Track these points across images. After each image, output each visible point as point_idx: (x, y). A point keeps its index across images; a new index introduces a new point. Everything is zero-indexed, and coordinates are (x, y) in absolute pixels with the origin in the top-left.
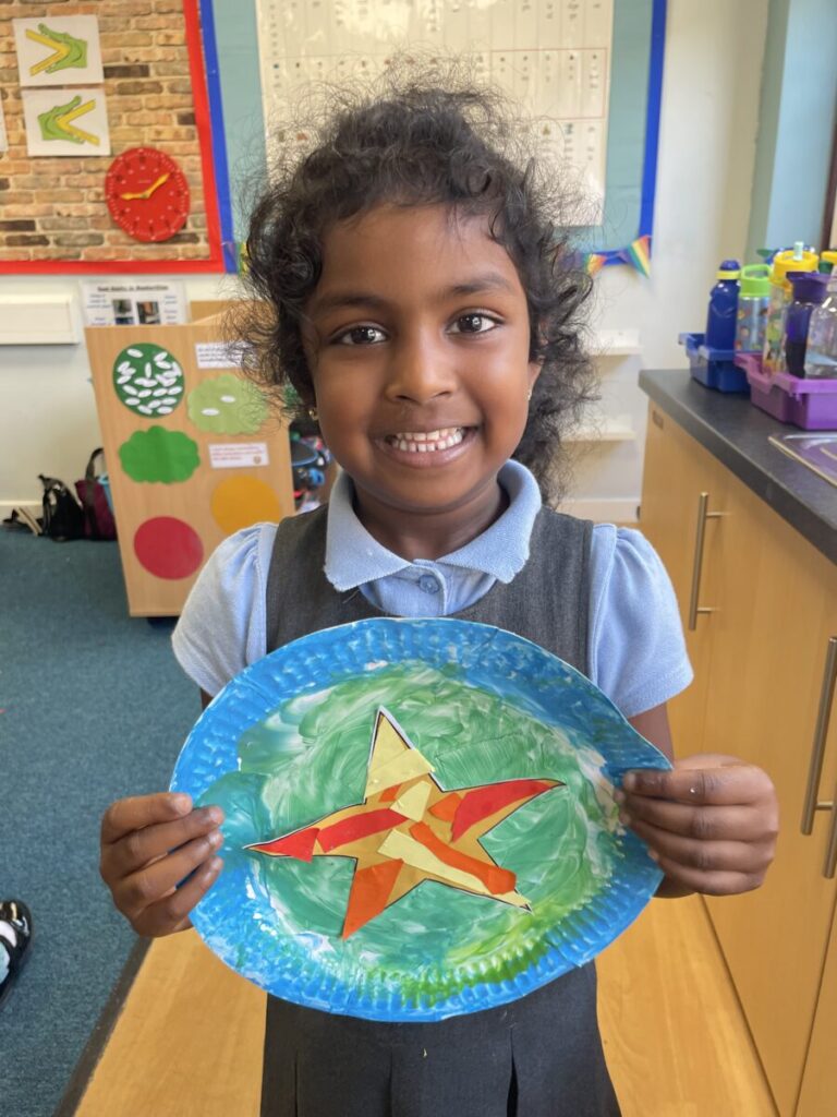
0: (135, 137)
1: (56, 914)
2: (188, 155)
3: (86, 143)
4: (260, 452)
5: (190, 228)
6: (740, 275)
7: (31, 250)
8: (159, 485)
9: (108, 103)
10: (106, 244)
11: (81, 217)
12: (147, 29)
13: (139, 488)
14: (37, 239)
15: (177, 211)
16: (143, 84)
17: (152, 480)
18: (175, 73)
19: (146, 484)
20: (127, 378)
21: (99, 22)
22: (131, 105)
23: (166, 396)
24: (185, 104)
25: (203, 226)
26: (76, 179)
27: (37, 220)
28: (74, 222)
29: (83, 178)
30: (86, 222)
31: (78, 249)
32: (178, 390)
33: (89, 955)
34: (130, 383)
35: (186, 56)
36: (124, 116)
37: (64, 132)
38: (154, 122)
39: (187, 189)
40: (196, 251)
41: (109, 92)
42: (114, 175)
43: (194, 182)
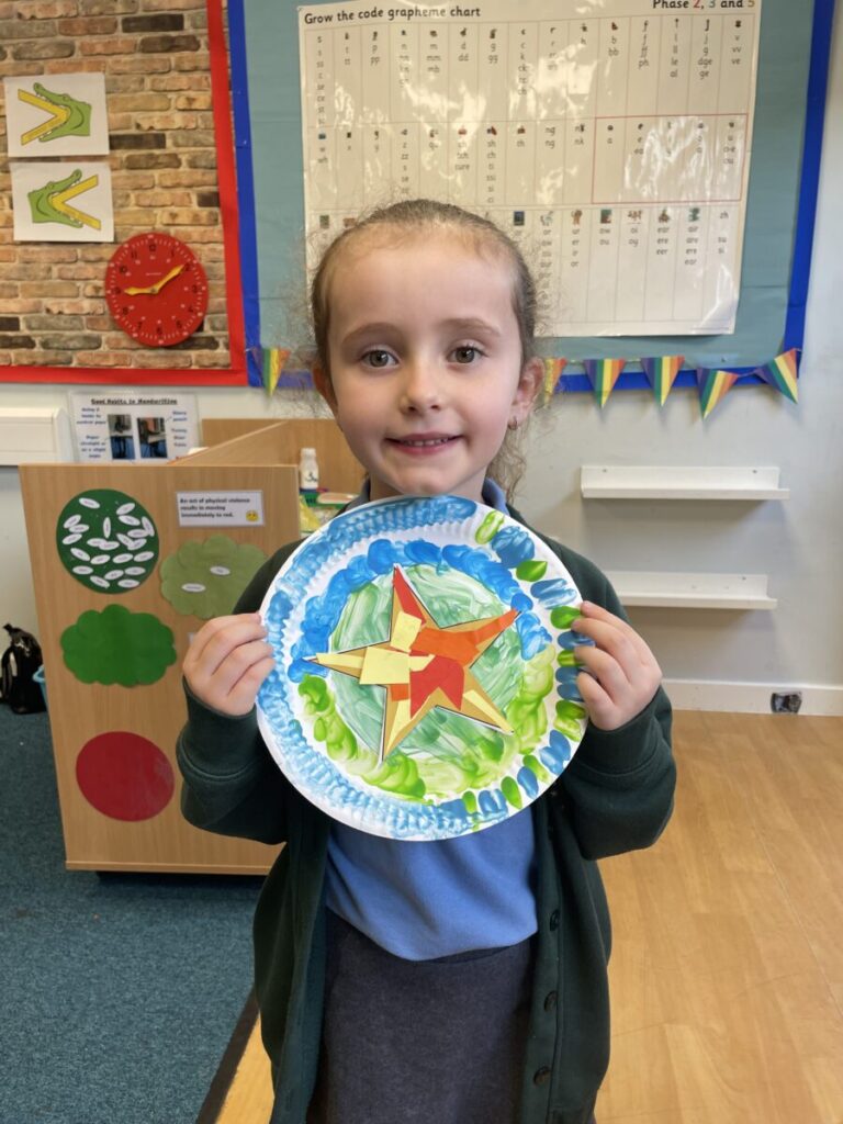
0: (146, 220)
2: (209, 242)
3: (85, 226)
5: (208, 331)
7: (12, 353)
8: (116, 689)
9: (113, 179)
10: (104, 348)
11: (75, 315)
12: (165, 91)
14: (20, 341)
15: (192, 310)
16: (158, 156)
17: (106, 681)
18: (196, 144)
19: (96, 684)
20: (79, 537)
21: (107, 81)
22: (141, 182)
23: (132, 563)
24: (208, 180)
25: (223, 329)
26: (71, 270)
27: (21, 317)
28: (65, 322)
29: (80, 268)
30: (81, 321)
31: (70, 352)
32: (149, 555)
34: (81, 544)
35: (211, 124)
36: (132, 197)
37: (59, 213)
38: (169, 203)
39: (205, 284)
40: (213, 358)
41: (115, 165)
42: (116, 265)
43: (215, 276)
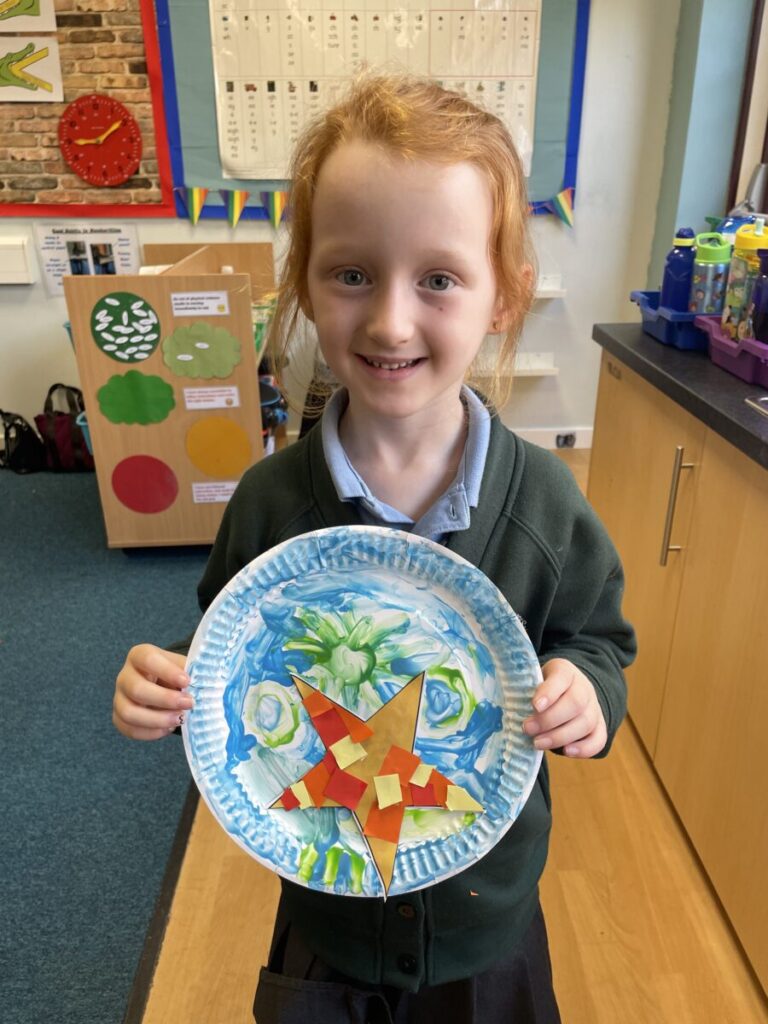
0: (88, 84)
1: (90, 833)
2: (140, 102)
3: (39, 89)
4: (232, 395)
5: (143, 174)
6: (695, 242)
8: (136, 426)
9: (61, 51)
10: (60, 188)
11: (35, 162)
13: (117, 429)
15: (129, 157)
16: (96, 33)
17: (129, 420)
18: (127, 23)
19: (123, 425)
20: (106, 325)
22: (83, 53)
23: (143, 342)
24: (136, 51)
25: (155, 172)
26: (30, 125)
28: (28, 166)
29: (37, 123)
30: (40, 166)
31: (32, 192)
32: (154, 336)
33: (128, 870)
34: (108, 330)
35: (138, 7)
36: (77, 64)
37: (18, 78)
38: (106, 70)
39: (139, 136)
40: (146, 195)
41: (62, 40)
42: (67, 121)
43: (146, 129)
